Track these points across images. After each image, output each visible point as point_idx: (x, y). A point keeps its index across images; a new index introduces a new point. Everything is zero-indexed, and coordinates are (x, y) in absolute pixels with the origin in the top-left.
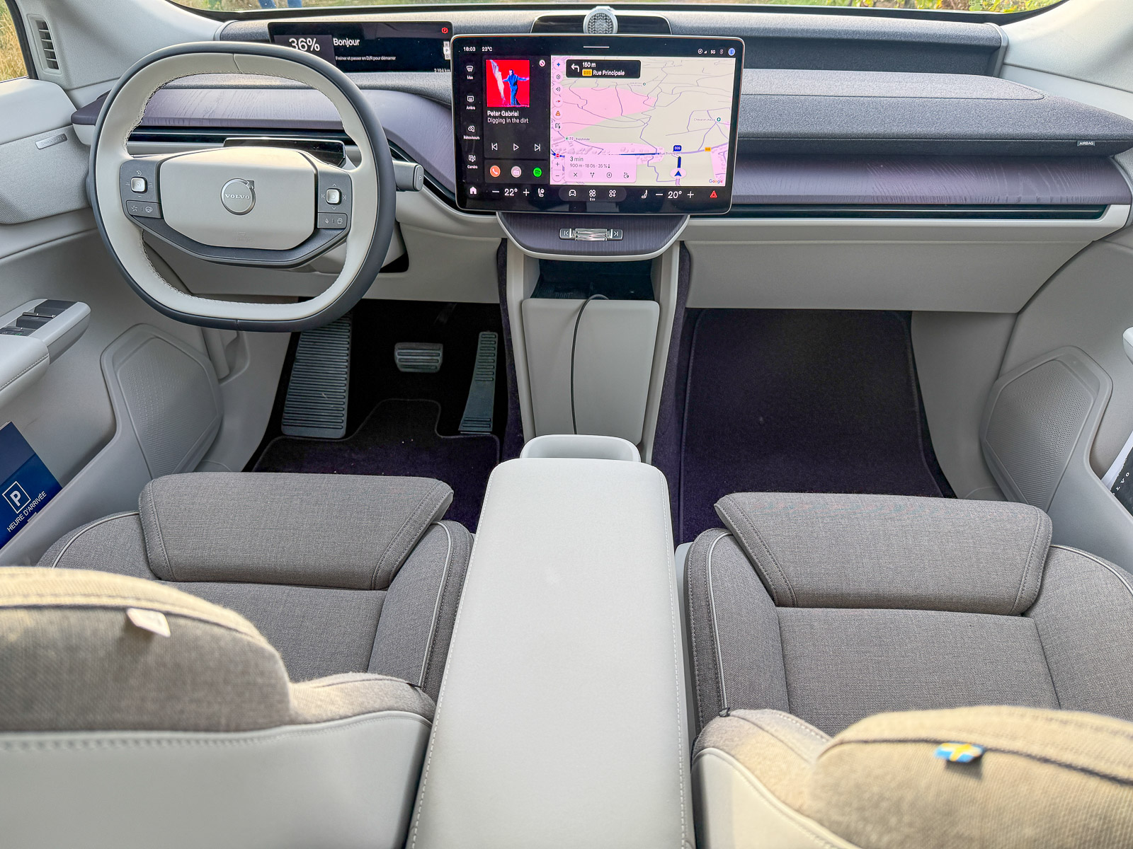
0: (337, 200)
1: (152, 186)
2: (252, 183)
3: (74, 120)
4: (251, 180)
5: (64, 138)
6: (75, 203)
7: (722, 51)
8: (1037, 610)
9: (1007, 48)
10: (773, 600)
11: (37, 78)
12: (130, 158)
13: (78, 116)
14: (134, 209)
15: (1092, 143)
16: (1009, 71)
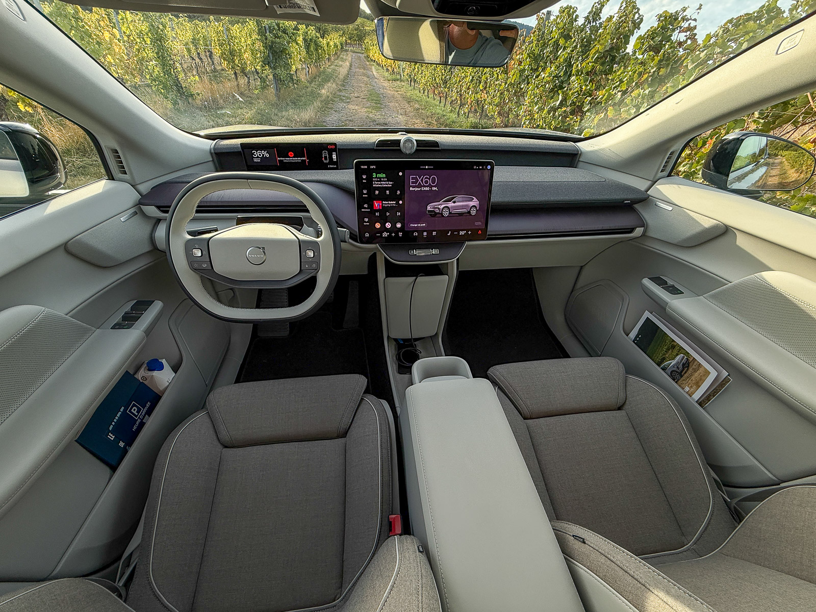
0: (312, 256)
1: (205, 253)
2: (264, 248)
3: (140, 203)
4: (262, 245)
5: (135, 213)
6: (147, 248)
7: (484, 167)
8: (626, 407)
9: (581, 154)
10: (521, 415)
11: (113, 179)
12: (190, 237)
13: (142, 201)
14: (196, 266)
15: (629, 202)
16: (581, 164)
